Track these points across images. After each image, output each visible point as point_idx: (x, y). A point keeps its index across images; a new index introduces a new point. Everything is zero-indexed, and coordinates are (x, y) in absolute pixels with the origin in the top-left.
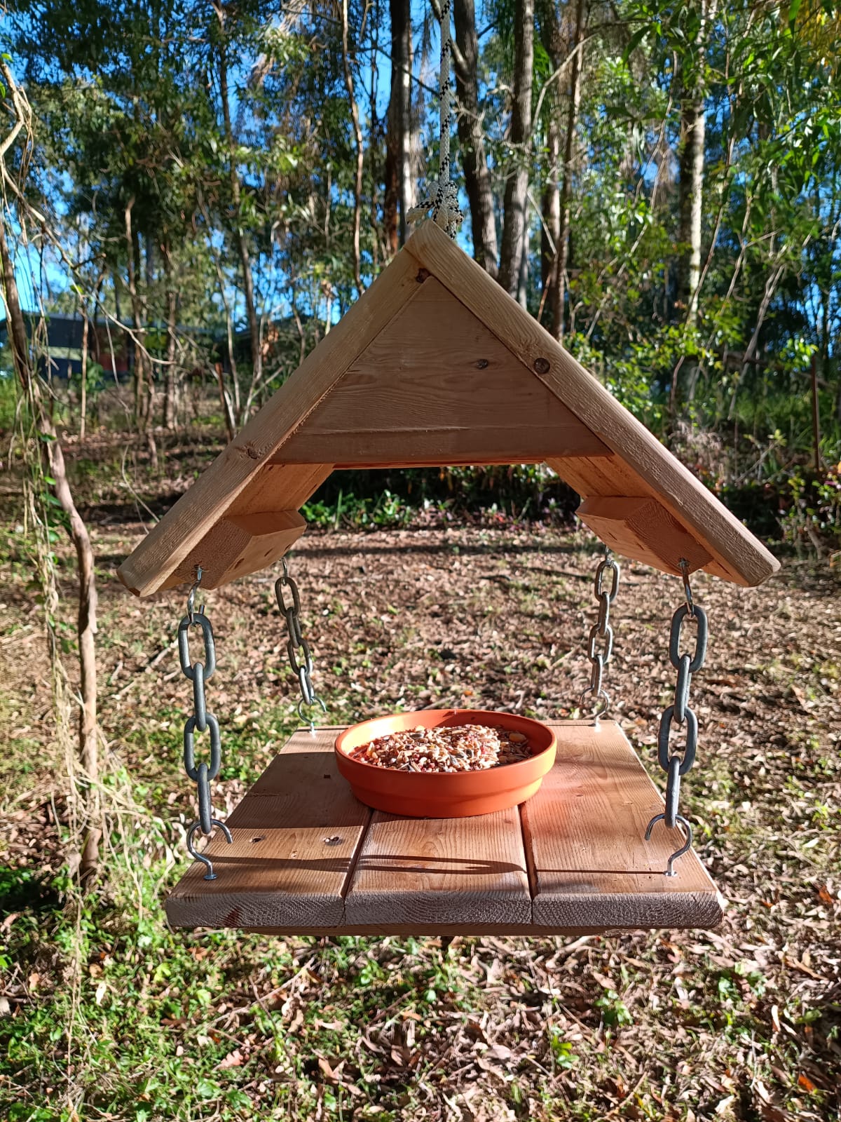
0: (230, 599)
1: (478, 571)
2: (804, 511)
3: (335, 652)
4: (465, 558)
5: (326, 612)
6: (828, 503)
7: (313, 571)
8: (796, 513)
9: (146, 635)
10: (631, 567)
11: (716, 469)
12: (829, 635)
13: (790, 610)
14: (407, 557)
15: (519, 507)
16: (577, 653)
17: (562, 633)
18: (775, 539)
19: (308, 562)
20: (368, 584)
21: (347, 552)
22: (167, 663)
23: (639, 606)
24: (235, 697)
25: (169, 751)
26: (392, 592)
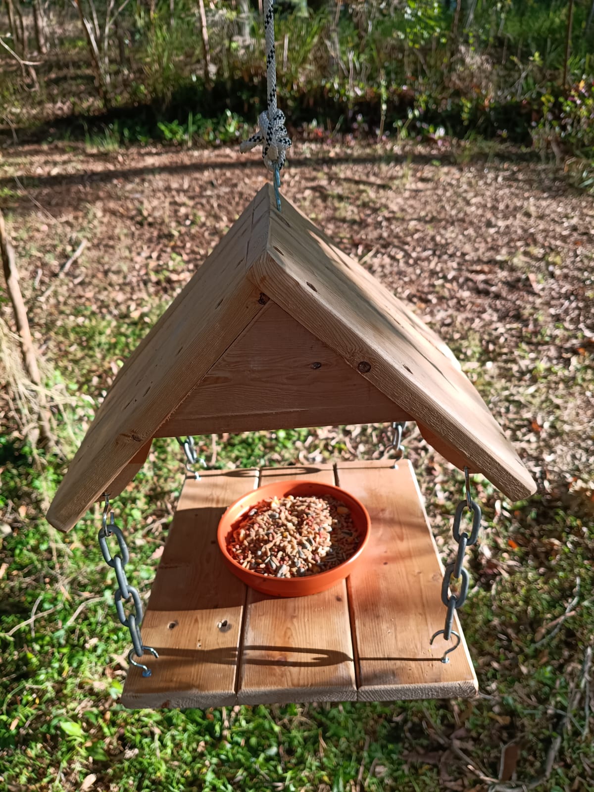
0: (113, 213)
1: (303, 182)
2: (550, 123)
3: (198, 257)
4: (293, 171)
5: (188, 222)
6: (568, 115)
7: (175, 185)
8: (544, 125)
9: (55, 247)
10: (419, 174)
11: (487, 88)
12: (558, 229)
13: (532, 209)
14: (247, 171)
15: (334, 123)
16: (377, 252)
17: (367, 235)
18: (527, 147)
19: (171, 178)
20: (219, 197)
21: (200, 167)
22: (75, 269)
23: (423, 209)
24: (129, 295)
25: (87, 341)
26: (238, 204)
